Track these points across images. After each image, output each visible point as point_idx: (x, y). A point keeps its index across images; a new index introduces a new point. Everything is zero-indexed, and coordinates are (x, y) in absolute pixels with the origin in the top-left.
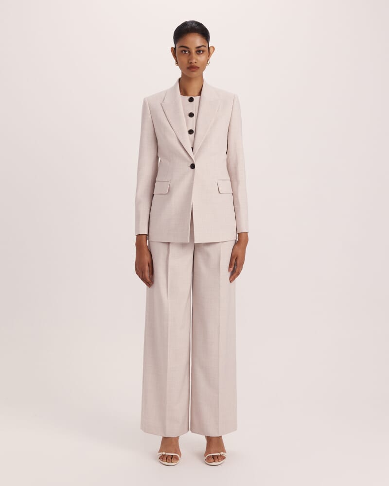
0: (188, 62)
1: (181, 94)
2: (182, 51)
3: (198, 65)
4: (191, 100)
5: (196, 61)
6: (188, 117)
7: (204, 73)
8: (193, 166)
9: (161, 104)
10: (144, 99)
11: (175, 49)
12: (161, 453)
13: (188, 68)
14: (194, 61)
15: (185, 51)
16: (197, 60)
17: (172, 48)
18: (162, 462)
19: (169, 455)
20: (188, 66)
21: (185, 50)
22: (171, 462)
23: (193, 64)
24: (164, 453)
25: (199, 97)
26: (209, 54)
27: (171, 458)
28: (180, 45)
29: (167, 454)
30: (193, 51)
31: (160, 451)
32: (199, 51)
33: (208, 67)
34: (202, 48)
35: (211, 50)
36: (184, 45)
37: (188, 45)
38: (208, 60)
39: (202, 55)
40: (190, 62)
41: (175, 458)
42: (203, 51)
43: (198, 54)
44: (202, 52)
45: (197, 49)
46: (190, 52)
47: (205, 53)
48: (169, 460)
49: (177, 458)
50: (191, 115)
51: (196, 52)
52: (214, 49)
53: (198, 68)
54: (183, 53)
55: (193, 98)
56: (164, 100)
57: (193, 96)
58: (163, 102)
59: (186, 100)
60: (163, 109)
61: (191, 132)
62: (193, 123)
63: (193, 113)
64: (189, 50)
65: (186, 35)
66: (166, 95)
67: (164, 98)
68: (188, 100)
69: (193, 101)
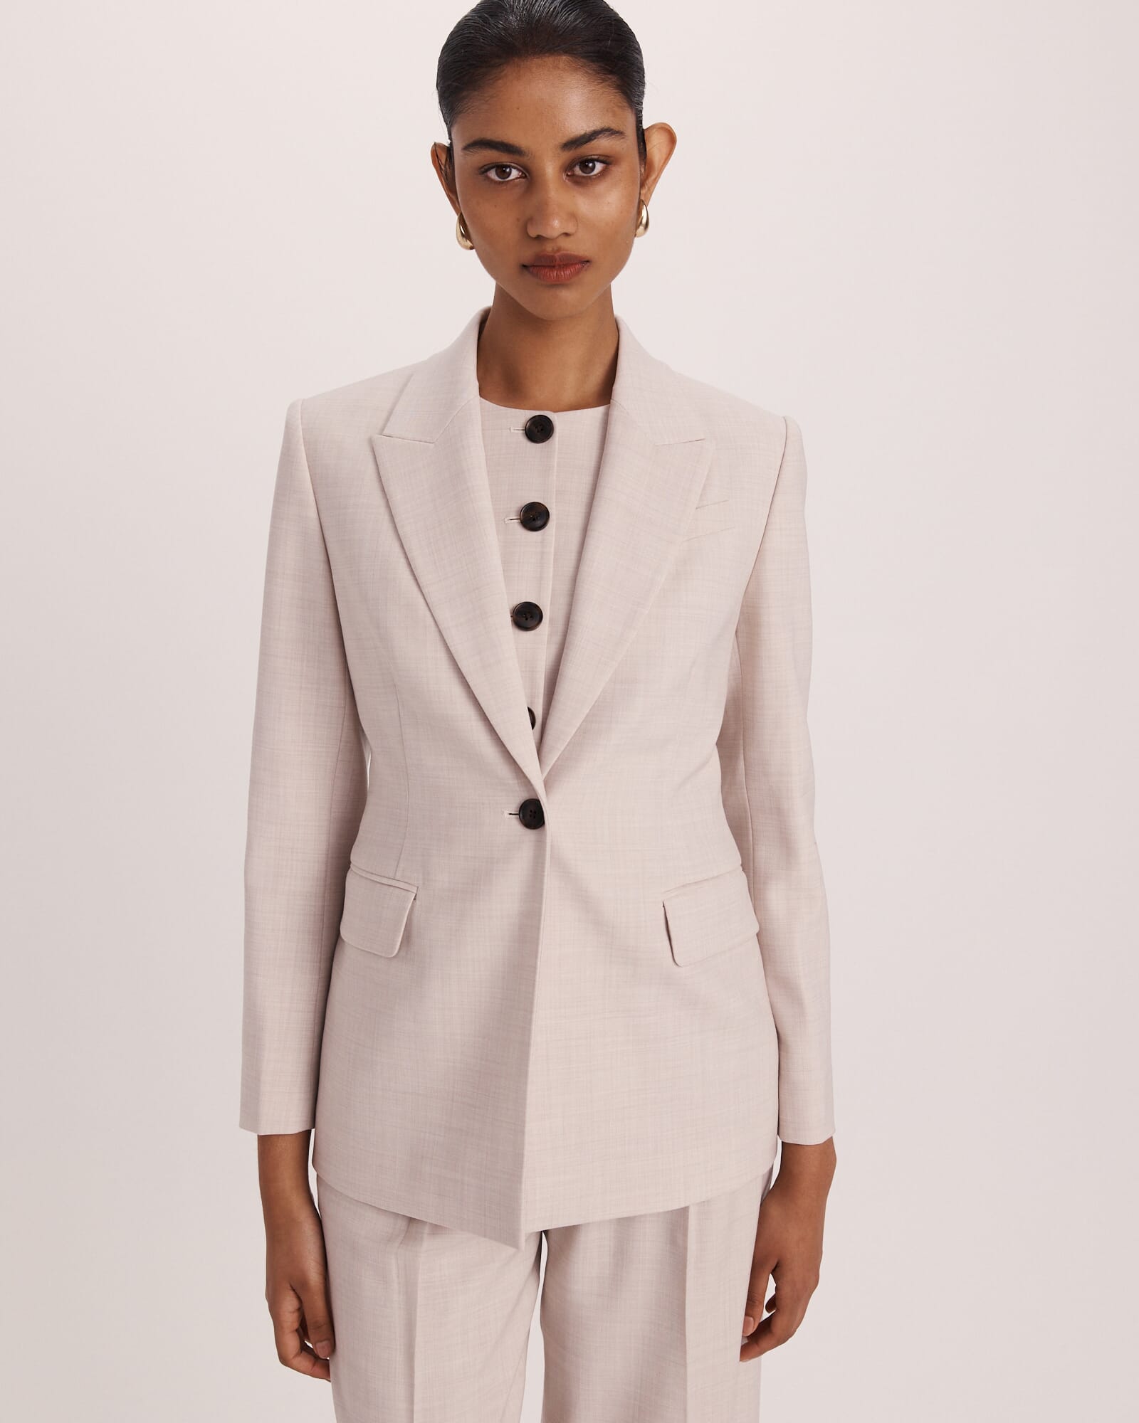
0: (525, 232)
1: (483, 393)
2: (484, 170)
3: (580, 245)
4: (539, 430)
5: (570, 229)
6: (516, 526)
7: (619, 287)
8: (532, 815)
9: (371, 442)
10: (292, 407)
11: (449, 150)
13: (524, 266)
14: (556, 226)
15: (502, 170)
16: (573, 216)
20: (528, 254)
21: (504, 162)
23: (549, 248)
25: (600, 411)
26: (647, 171)
28: (470, 135)
30: (550, 168)
32: (585, 163)
33: (641, 245)
34: (603, 145)
35: (656, 145)
36: (489, 135)
37: (512, 135)
38: (641, 203)
39: (601, 187)
40: (533, 233)
42: (608, 161)
43: (578, 181)
44: (599, 167)
45: (567, 156)
46: (528, 174)
47: (617, 171)
50: (534, 517)
51: (568, 168)
52: (672, 140)
53: (585, 262)
54: (488, 178)
55: (551, 418)
56: (388, 419)
57: (555, 411)
58: (383, 429)
59: (512, 431)
60: (379, 473)
61: (526, 616)
62: (552, 566)
63: (545, 504)
64: (524, 160)
65: (503, 74)
66: (401, 391)
67: (390, 413)
68: (525, 430)
69: (551, 439)
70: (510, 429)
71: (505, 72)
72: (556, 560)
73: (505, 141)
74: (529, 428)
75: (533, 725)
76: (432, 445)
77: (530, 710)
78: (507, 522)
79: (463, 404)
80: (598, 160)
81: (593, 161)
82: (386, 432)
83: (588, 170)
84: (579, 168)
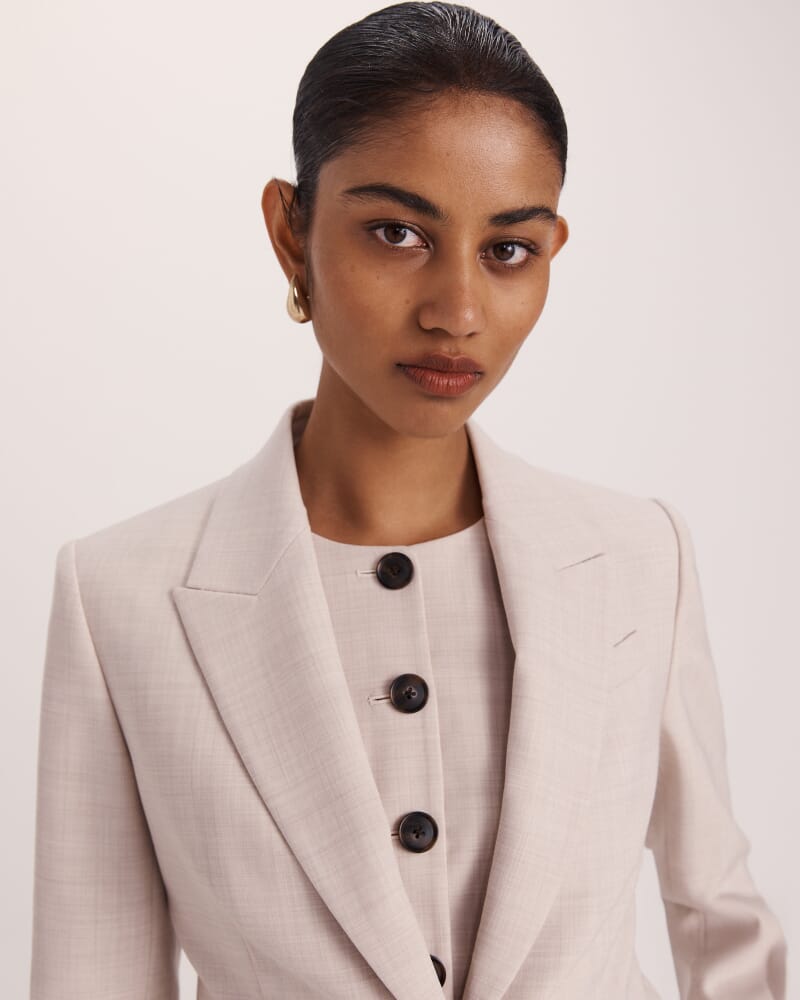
0: (415, 321)
1: (316, 526)
2: (371, 226)
3: (479, 351)
4: (395, 573)
9: (172, 598)
10: (63, 554)
11: (299, 196)
13: (401, 365)
15: (395, 230)
16: (485, 313)
17: (274, 189)
20: (412, 349)
23: (445, 349)
25: (466, 538)
32: (506, 245)
34: (534, 227)
36: (397, 180)
37: (432, 188)
40: (429, 322)
42: (530, 247)
43: (493, 269)
44: (519, 254)
47: (539, 264)
51: (486, 247)
53: (480, 371)
54: (376, 237)
55: (407, 555)
56: (191, 564)
57: (410, 543)
58: (186, 579)
59: (359, 575)
60: (187, 640)
61: (415, 832)
62: (440, 758)
63: (420, 675)
64: (436, 225)
65: (433, 104)
66: (204, 524)
67: (194, 556)
68: (376, 572)
69: (412, 583)
70: (356, 573)
71: (436, 102)
72: (443, 749)
73: (419, 194)
74: (381, 571)
75: (442, 980)
76: (255, 598)
77: (435, 960)
78: (373, 703)
79: (291, 541)
80: (521, 245)
81: (512, 243)
82: (190, 583)
83: (506, 256)
84: (495, 251)
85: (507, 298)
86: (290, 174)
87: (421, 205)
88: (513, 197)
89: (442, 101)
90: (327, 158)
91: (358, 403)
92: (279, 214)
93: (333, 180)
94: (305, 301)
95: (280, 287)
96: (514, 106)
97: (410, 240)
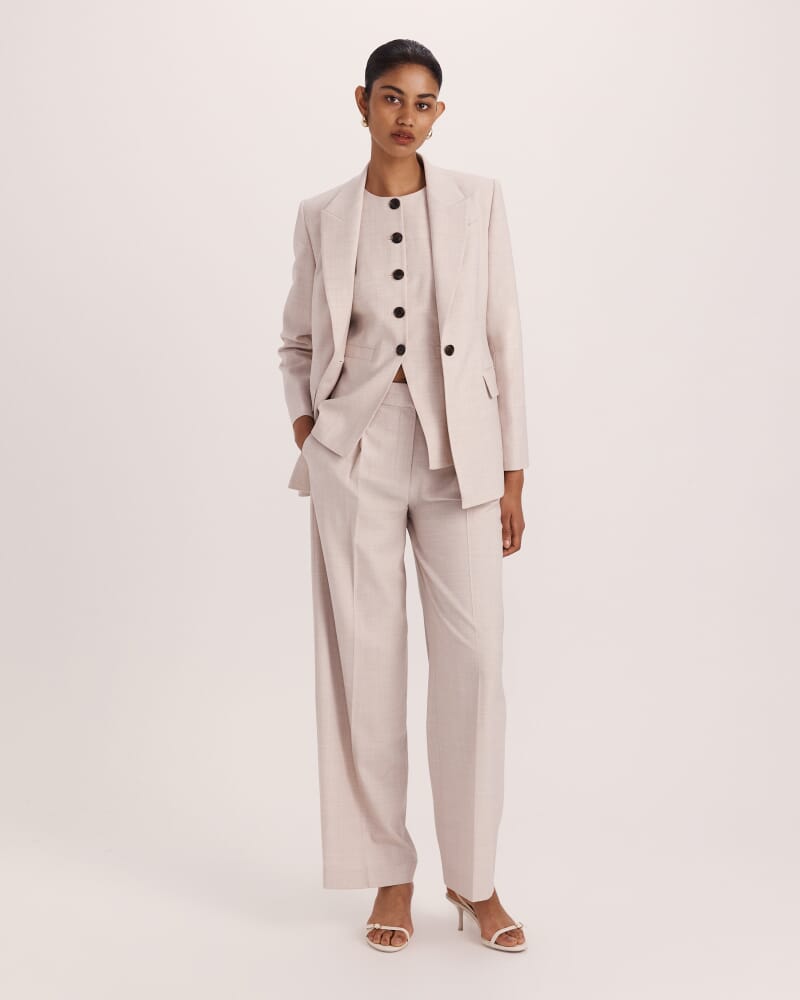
0: (397, 122)
2: (386, 97)
3: (414, 131)
4: (395, 204)
5: (413, 124)
12: (371, 926)
13: (393, 134)
14: (409, 122)
15: (393, 98)
16: (414, 120)
17: (360, 88)
18: (372, 944)
19: (387, 931)
20: (396, 129)
21: (395, 96)
22: (390, 944)
23: (405, 128)
24: (377, 926)
27: (391, 938)
28: (381, 85)
29: (384, 928)
30: (411, 101)
31: (371, 921)
32: (422, 104)
35: (439, 108)
37: (402, 87)
39: (423, 114)
40: (400, 122)
41: (399, 937)
42: (429, 106)
43: (418, 110)
44: (426, 107)
45: (418, 100)
46: (403, 102)
47: (430, 110)
48: (386, 940)
49: (403, 939)
50: (396, 238)
51: (416, 104)
52: (444, 108)
53: (414, 137)
54: (387, 100)
55: (400, 199)
57: (401, 196)
59: (384, 206)
62: (405, 255)
63: (400, 233)
64: (403, 96)
68: (388, 205)
69: (399, 207)
74: (390, 204)
80: (427, 104)
81: (424, 103)
83: (422, 106)
84: (419, 105)
85: (422, 119)
86: (364, 86)
87: (399, 91)
88: (423, 91)
89: (406, 66)
90: (376, 78)
91: (382, 151)
92: (360, 96)
93: (377, 85)
94: (367, 120)
95: (360, 117)
96: (425, 68)
97: (397, 101)
